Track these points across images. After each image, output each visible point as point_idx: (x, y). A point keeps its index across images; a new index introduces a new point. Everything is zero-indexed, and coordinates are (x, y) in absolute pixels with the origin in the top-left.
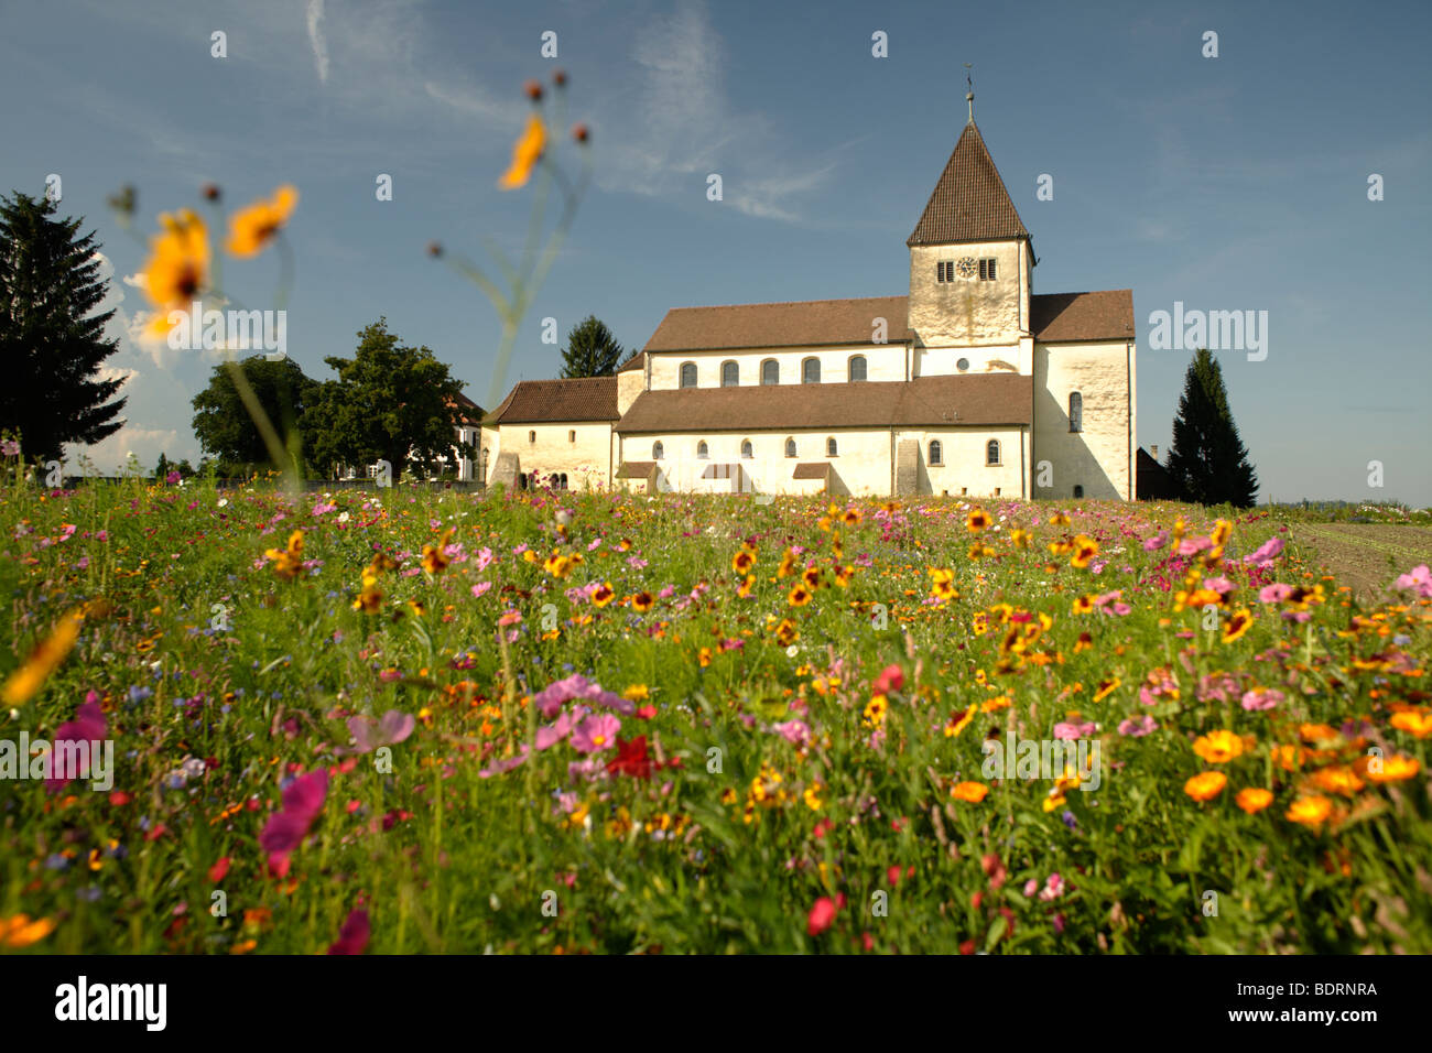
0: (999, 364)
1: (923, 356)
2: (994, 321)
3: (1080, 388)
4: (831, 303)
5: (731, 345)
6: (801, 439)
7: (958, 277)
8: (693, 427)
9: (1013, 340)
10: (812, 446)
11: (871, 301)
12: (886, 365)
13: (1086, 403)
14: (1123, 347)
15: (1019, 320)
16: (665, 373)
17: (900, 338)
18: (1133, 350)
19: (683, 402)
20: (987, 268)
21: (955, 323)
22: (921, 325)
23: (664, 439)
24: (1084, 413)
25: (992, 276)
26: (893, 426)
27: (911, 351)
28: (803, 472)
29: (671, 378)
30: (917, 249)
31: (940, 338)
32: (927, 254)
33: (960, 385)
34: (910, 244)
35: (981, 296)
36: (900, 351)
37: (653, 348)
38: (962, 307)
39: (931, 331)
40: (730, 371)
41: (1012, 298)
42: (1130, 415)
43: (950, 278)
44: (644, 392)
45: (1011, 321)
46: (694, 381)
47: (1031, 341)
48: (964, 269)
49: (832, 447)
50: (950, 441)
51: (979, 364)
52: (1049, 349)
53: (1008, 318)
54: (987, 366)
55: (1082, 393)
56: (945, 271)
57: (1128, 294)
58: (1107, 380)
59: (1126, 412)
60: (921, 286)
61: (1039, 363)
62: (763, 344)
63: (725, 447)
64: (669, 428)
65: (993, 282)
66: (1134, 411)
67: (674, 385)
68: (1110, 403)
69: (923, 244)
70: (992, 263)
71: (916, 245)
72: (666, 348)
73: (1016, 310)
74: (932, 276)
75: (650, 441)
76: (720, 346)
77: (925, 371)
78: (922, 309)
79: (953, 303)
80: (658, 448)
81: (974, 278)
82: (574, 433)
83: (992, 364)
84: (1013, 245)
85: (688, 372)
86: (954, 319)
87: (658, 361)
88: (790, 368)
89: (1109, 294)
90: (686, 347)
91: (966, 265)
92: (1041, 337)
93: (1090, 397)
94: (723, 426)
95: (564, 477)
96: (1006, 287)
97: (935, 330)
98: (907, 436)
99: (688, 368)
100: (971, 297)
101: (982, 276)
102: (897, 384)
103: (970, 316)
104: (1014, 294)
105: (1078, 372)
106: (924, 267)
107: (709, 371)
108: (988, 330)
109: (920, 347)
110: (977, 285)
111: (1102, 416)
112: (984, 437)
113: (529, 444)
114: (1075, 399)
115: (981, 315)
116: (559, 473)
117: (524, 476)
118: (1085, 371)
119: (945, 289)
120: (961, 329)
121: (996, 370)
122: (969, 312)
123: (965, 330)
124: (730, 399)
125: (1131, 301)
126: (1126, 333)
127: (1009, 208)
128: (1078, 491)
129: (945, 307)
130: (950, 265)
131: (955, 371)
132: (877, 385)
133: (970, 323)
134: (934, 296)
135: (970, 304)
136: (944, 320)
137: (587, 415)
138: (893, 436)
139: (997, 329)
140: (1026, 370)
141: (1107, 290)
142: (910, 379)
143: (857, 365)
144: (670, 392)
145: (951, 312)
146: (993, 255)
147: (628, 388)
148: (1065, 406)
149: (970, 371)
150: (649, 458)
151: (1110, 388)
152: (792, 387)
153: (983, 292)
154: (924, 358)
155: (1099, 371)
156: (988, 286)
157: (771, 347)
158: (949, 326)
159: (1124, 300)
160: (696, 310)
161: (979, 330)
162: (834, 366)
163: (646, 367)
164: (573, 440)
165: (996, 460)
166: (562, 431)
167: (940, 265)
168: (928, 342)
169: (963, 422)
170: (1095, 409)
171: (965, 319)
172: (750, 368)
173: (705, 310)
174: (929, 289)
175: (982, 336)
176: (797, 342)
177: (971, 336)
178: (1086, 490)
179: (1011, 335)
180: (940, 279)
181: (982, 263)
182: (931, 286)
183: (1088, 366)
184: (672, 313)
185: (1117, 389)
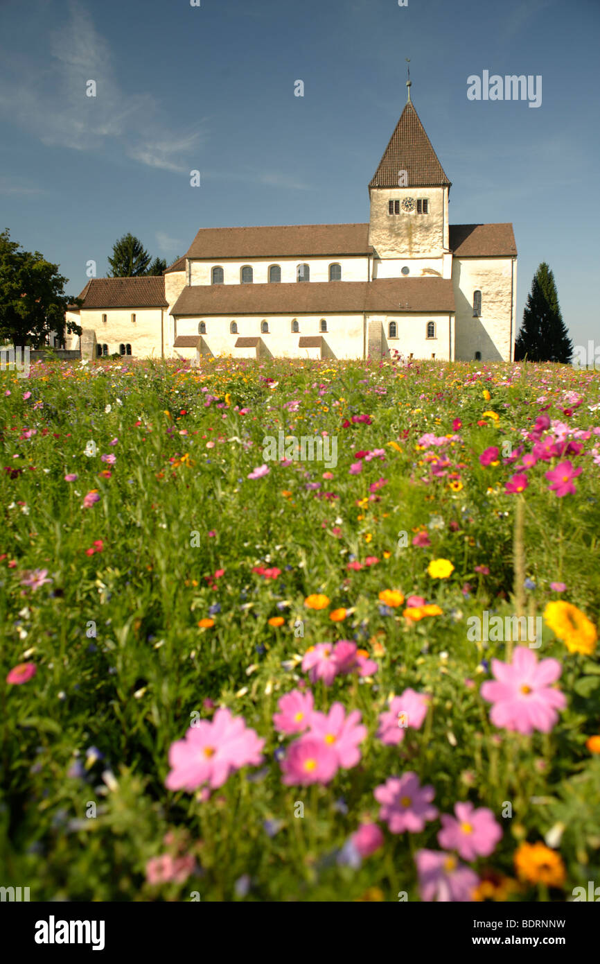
0: (430, 271)
1: (379, 265)
2: (426, 242)
3: (481, 288)
4: (313, 227)
5: (248, 255)
6: (301, 320)
7: (402, 211)
8: (227, 312)
9: (439, 255)
10: (309, 325)
11: (340, 226)
12: (354, 270)
13: (484, 298)
14: (509, 261)
15: (443, 241)
16: (201, 273)
17: (364, 252)
18: (515, 263)
19: (216, 294)
20: (422, 206)
21: (401, 243)
22: (378, 243)
23: (206, 320)
24: (482, 304)
25: (425, 211)
26: (366, 312)
27: (372, 261)
28: (305, 342)
29: (205, 277)
30: (375, 190)
31: (390, 252)
32: (382, 195)
33: (404, 284)
34: (370, 187)
35: (418, 224)
36: (364, 261)
37: (191, 257)
38: (405, 232)
39: (384, 247)
40: (247, 273)
41: (439, 226)
42: (512, 306)
43: (397, 212)
44: (186, 287)
45: (438, 242)
46: (222, 279)
47: (451, 256)
48: (407, 206)
49: (324, 325)
50: (402, 322)
51: (416, 271)
52: (461, 261)
53: (435, 240)
54: (422, 272)
55: (482, 291)
56: (394, 207)
57: (510, 226)
58: (497, 283)
59: (510, 304)
60: (377, 217)
61: (455, 271)
62: (270, 254)
63: (249, 326)
64: (209, 312)
65: (426, 215)
66: (514, 304)
67: (208, 282)
68: (500, 298)
69: (379, 187)
70: (425, 202)
71: (375, 187)
72: (202, 256)
73: (441, 234)
74: (385, 210)
75: (197, 321)
76: (240, 255)
77: (381, 275)
78: (378, 232)
79: (399, 229)
80: (202, 326)
81: (413, 212)
82: (134, 315)
83: (425, 271)
84: (440, 190)
85: (217, 274)
86: (399, 240)
87: (196, 265)
88: (289, 271)
89: (497, 226)
90: (215, 256)
91: (408, 203)
92: (457, 253)
93: (487, 294)
94: (248, 311)
95: (129, 346)
96: (435, 219)
97: (387, 247)
98: (374, 319)
99: (218, 271)
100: (411, 225)
101: (419, 211)
102: (362, 283)
103: (410, 238)
104: (440, 224)
105: (480, 277)
106: (380, 203)
107: (232, 273)
108: (422, 248)
109: (377, 259)
110: (415, 217)
111: (494, 306)
112: (423, 321)
113: (102, 323)
114: (477, 295)
115: (417, 237)
116: (125, 344)
117: (99, 346)
118: (484, 277)
119: (394, 219)
120: (404, 246)
121: (427, 275)
122: (410, 235)
123: (407, 247)
124: (249, 292)
125: (512, 231)
126: (511, 252)
127: (437, 164)
128: (478, 356)
129: (394, 231)
130: (397, 202)
131: (400, 275)
132: (349, 283)
133: (410, 243)
134: (386, 223)
135: (410, 230)
136: (393, 240)
137: (144, 303)
138: (365, 318)
139: (429, 247)
140: (447, 275)
141: (495, 223)
142: (371, 280)
143: (335, 271)
144: (205, 287)
145: (398, 235)
146: (426, 197)
147: (173, 285)
148: (470, 300)
149: (410, 275)
150: (196, 333)
151: (500, 288)
152: (291, 285)
153: (419, 222)
154: (379, 266)
155: (494, 277)
156: (422, 218)
157: (276, 257)
158: (397, 245)
159: (507, 230)
160: (218, 230)
161: (416, 248)
162: (319, 271)
163: (188, 270)
164: (134, 320)
165: (433, 335)
166: (126, 314)
167: (391, 202)
168: (382, 255)
169: (412, 310)
170: (490, 302)
171: (407, 240)
172: (260, 272)
173: (224, 230)
174: (383, 219)
175: (418, 252)
176: (293, 254)
177: (411, 252)
178: (482, 354)
179: (438, 251)
180: (391, 212)
181: (419, 201)
182: (385, 217)
183: (486, 274)
184: (201, 232)
185: (504, 289)
